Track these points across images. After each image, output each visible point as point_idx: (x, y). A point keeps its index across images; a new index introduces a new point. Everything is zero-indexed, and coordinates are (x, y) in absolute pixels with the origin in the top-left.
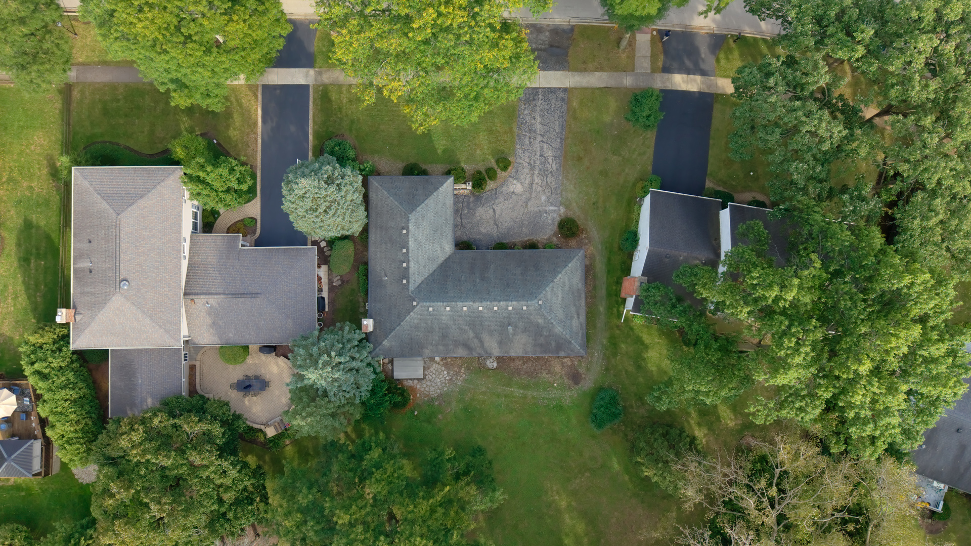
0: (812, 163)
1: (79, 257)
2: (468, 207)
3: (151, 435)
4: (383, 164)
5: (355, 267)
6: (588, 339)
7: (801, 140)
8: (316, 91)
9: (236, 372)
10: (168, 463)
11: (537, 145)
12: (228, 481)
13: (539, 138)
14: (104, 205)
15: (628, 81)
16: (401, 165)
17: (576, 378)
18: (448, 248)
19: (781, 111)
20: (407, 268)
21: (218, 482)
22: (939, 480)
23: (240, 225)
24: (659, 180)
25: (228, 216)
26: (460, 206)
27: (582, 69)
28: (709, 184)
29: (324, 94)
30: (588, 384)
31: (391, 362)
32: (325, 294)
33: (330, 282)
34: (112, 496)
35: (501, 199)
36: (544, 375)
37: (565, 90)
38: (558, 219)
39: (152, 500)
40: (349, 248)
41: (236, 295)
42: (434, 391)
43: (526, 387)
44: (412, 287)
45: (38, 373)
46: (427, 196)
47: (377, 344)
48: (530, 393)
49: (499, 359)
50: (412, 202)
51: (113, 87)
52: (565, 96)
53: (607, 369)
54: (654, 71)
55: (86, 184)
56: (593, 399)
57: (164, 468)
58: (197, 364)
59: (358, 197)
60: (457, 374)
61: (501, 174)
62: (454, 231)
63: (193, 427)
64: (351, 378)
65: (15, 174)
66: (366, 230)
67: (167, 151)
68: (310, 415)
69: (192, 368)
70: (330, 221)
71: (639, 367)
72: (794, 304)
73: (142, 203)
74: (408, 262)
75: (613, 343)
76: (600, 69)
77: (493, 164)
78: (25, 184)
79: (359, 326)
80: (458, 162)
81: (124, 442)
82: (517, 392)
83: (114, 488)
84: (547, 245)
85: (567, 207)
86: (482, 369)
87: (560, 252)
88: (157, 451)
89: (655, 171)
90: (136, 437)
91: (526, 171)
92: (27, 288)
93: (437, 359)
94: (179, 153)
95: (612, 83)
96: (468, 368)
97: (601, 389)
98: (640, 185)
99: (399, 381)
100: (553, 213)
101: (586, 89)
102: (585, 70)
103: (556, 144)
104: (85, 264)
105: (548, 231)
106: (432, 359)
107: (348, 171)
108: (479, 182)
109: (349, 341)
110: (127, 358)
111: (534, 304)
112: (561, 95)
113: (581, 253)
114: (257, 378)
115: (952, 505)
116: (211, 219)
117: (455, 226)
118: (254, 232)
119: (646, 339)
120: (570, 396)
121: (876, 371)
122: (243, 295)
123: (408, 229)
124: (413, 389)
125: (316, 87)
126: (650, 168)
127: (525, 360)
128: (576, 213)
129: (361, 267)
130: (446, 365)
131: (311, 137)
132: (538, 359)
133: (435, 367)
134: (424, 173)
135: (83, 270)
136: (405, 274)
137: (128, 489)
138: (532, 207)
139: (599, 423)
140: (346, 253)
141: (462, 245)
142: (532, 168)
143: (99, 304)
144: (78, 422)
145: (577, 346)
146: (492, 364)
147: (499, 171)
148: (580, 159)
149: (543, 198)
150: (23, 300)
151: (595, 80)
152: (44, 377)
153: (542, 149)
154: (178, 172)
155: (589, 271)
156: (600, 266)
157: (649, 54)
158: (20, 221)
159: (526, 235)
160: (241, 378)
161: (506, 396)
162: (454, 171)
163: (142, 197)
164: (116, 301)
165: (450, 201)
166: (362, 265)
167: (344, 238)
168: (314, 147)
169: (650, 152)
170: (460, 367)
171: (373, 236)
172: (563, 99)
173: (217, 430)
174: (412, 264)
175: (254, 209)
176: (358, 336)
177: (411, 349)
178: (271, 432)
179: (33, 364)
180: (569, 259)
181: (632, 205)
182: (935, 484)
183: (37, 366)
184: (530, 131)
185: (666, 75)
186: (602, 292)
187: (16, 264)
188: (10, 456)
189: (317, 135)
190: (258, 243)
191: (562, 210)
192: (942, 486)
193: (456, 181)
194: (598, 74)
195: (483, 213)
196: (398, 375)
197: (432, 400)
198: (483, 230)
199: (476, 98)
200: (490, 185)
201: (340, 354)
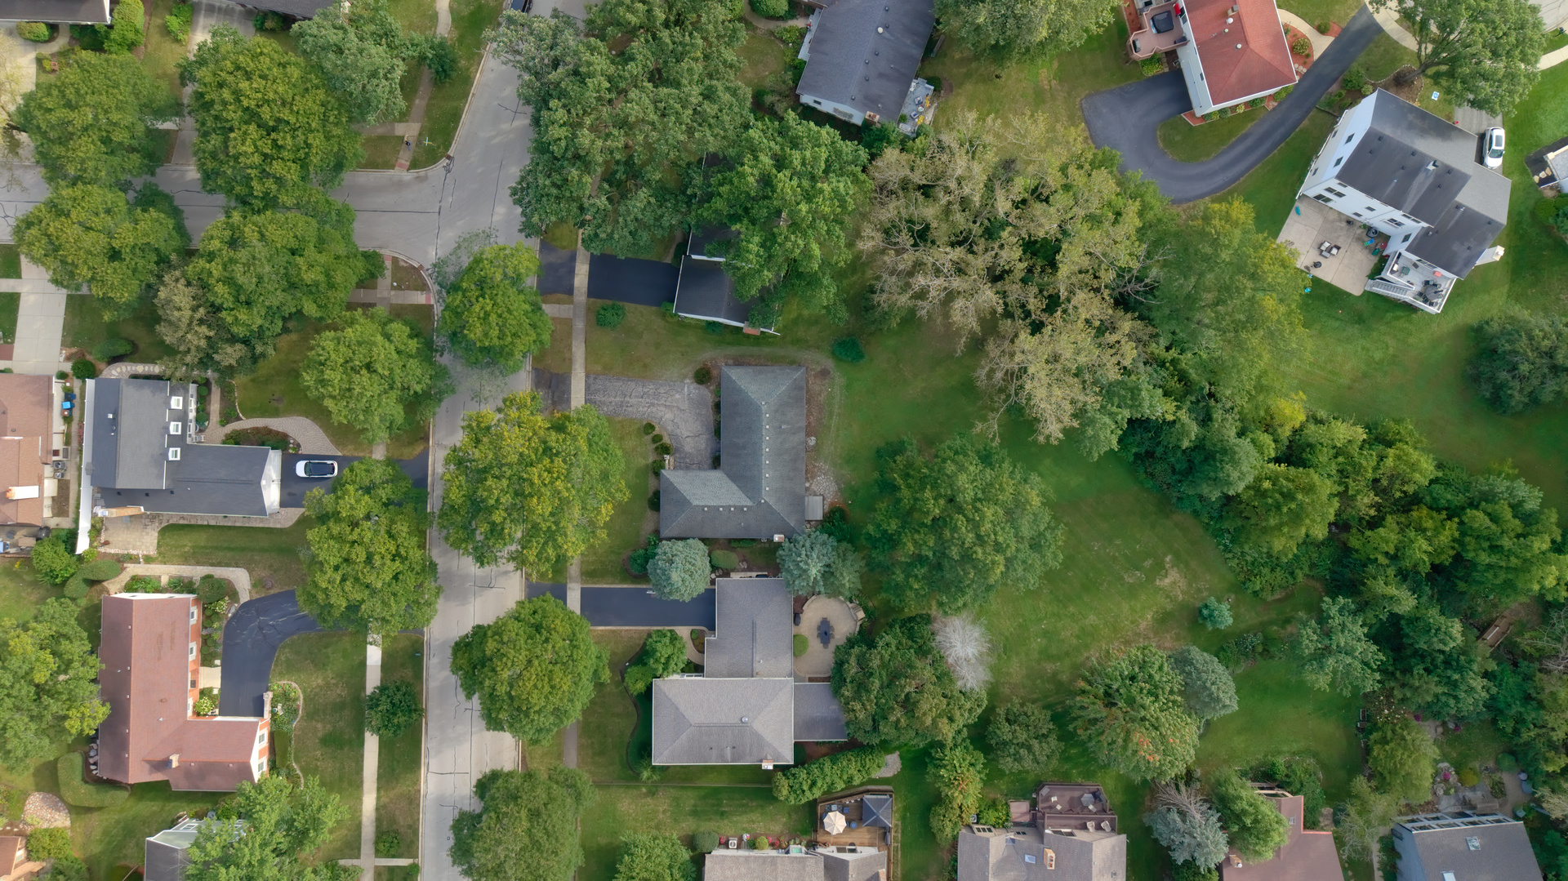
0: (664, 209)
1: (722, 757)
2: (684, 458)
3: (857, 696)
4: (647, 527)
5: (733, 549)
6: (794, 363)
7: (649, 218)
8: (587, 582)
9: (815, 644)
10: (877, 683)
11: (633, 401)
12: (894, 643)
13: (627, 399)
14: (684, 737)
15: (579, 325)
16: (650, 513)
17: (824, 373)
18: (716, 476)
19: (626, 233)
20: (735, 507)
21: (894, 649)
22: (909, 86)
23: (697, 642)
24: (668, 304)
25: (690, 653)
26: (684, 465)
27: (569, 362)
28: (668, 260)
29: (588, 574)
30: (829, 363)
31: (809, 522)
32: (754, 574)
33: (744, 570)
34: (898, 720)
35: (678, 431)
36: (821, 398)
37: (587, 376)
38: (695, 385)
39: (902, 691)
40: (719, 554)
41: (753, 639)
42: (833, 488)
43: (831, 414)
44: (749, 503)
45: (811, 788)
46: (678, 491)
47: (793, 531)
48: (836, 411)
49: (808, 435)
50: (683, 502)
51: (581, 748)
52: (592, 376)
53: (818, 348)
54: (572, 302)
55: (666, 753)
56: (841, 360)
57: (882, 687)
58: (808, 676)
59: (680, 544)
60: (820, 469)
61: (657, 431)
62: (705, 470)
63: (852, 669)
64: (817, 548)
65: (653, 824)
66: (704, 540)
67: (640, 695)
68: (842, 574)
69: (811, 680)
70: (699, 563)
71: (816, 322)
72: (762, 245)
73: (682, 708)
74: (730, 506)
75: (798, 342)
76: (569, 347)
77: (649, 437)
78: (661, 816)
79: (779, 545)
80: (647, 466)
81: (861, 716)
82: (835, 420)
83: (893, 718)
84: (717, 393)
85: (685, 377)
86: (816, 449)
87: (723, 385)
88: (868, 691)
89: (659, 304)
90: (858, 706)
91: (654, 409)
92: (746, 812)
93: (807, 485)
94: (640, 686)
95: (582, 338)
96: (815, 460)
97: (833, 353)
98: (669, 319)
99: (825, 515)
100: (690, 388)
101: (586, 359)
102: (570, 359)
103: (632, 385)
104: (728, 751)
105: (706, 393)
106: (807, 489)
107: (659, 551)
108: (665, 449)
109: (790, 550)
110: (802, 725)
111: (764, 408)
112: (591, 380)
113: (725, 369)
114: (819, 628)
115: (930, 73)
116: (692, 666)
117: (700, 469)
118: (703, 631)
119: (793, 315)
120: (839, 378)
121: (809, 198)
122: (753, 634)
123: (704, 506)
124: (831, 504)
125: (583, 582)
126: (654, 308)
127: (809, 413)
128: (691, 370)
129: (734, 544)
130: (813, 478)
131: (625, 586)
132: (808, 402)
133: (814, 487)
134: (657, 494)
135: (733, 754)
136: (740, 509)
137: (893, 708)
138: (685, 406)
139: (860, 356)
140: (724, 557)
141: (716, 463)
142: (653, 405)
143: (758, 739)
144: (849, 760)
145: (797, 375)
146: (812, 441)
147: (655, 433)
148: (645, 366)
149: (677, 396)
150: (755, 816)
151: (579, 351)
152: (814, 784)
153: (636, 397)
154: (657, 683)
155: (739, 362)
156: (733, 351)
157: (557, 306)
158: (690, 818)
159: (709, 412)
160: (818, 640)
161: (838, 430)
162: (656, 470)
163: (677, 709)
164: (758, 726)
165: (680, 473)
166: (731, 543)
167: (709, 555)
168: (633, 583)
169: (641, 308)
170: (815, 467)
171: (709, 535)
172: (595, 379)
173: (856, 650)
174: (731, 503)
175: (684, 631)
176: (787, 545)
177: (798, 504)
178: (861, 615)
179: (803, 791)
180: (729, 378)
181: (684, 325)
182: (912, 89)
183: (805, 787)
184: (621, 406)
185: (575, 292)
186: (755, 350)
187: (726, 821)
188: (874, 814)
189: (623, 581)
190: (712, 628)
191: (687, 381)
192: (913, 84)
193: (663, 468)
194: (574, 349)
195: (689, 446)
196: (819, 516)
197: (840, 489)
198: (703, 446)
199: (606, 451)
200: (666, 440)
201: (800, 555)
